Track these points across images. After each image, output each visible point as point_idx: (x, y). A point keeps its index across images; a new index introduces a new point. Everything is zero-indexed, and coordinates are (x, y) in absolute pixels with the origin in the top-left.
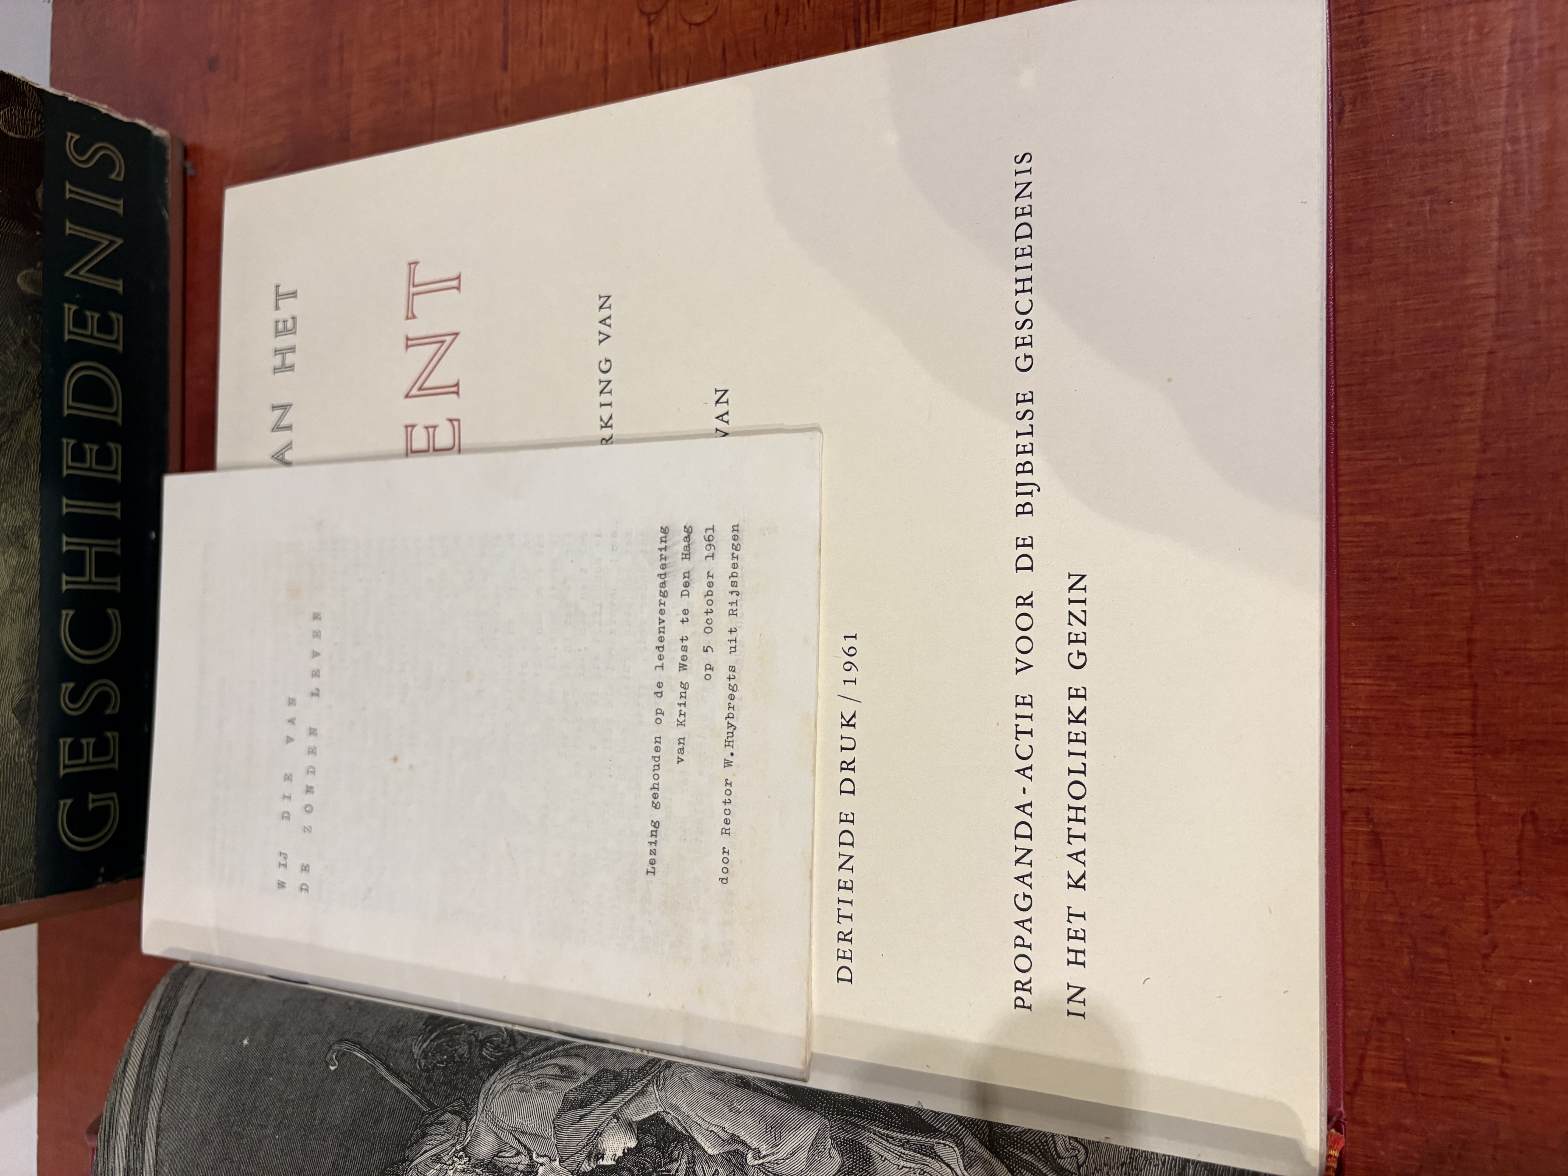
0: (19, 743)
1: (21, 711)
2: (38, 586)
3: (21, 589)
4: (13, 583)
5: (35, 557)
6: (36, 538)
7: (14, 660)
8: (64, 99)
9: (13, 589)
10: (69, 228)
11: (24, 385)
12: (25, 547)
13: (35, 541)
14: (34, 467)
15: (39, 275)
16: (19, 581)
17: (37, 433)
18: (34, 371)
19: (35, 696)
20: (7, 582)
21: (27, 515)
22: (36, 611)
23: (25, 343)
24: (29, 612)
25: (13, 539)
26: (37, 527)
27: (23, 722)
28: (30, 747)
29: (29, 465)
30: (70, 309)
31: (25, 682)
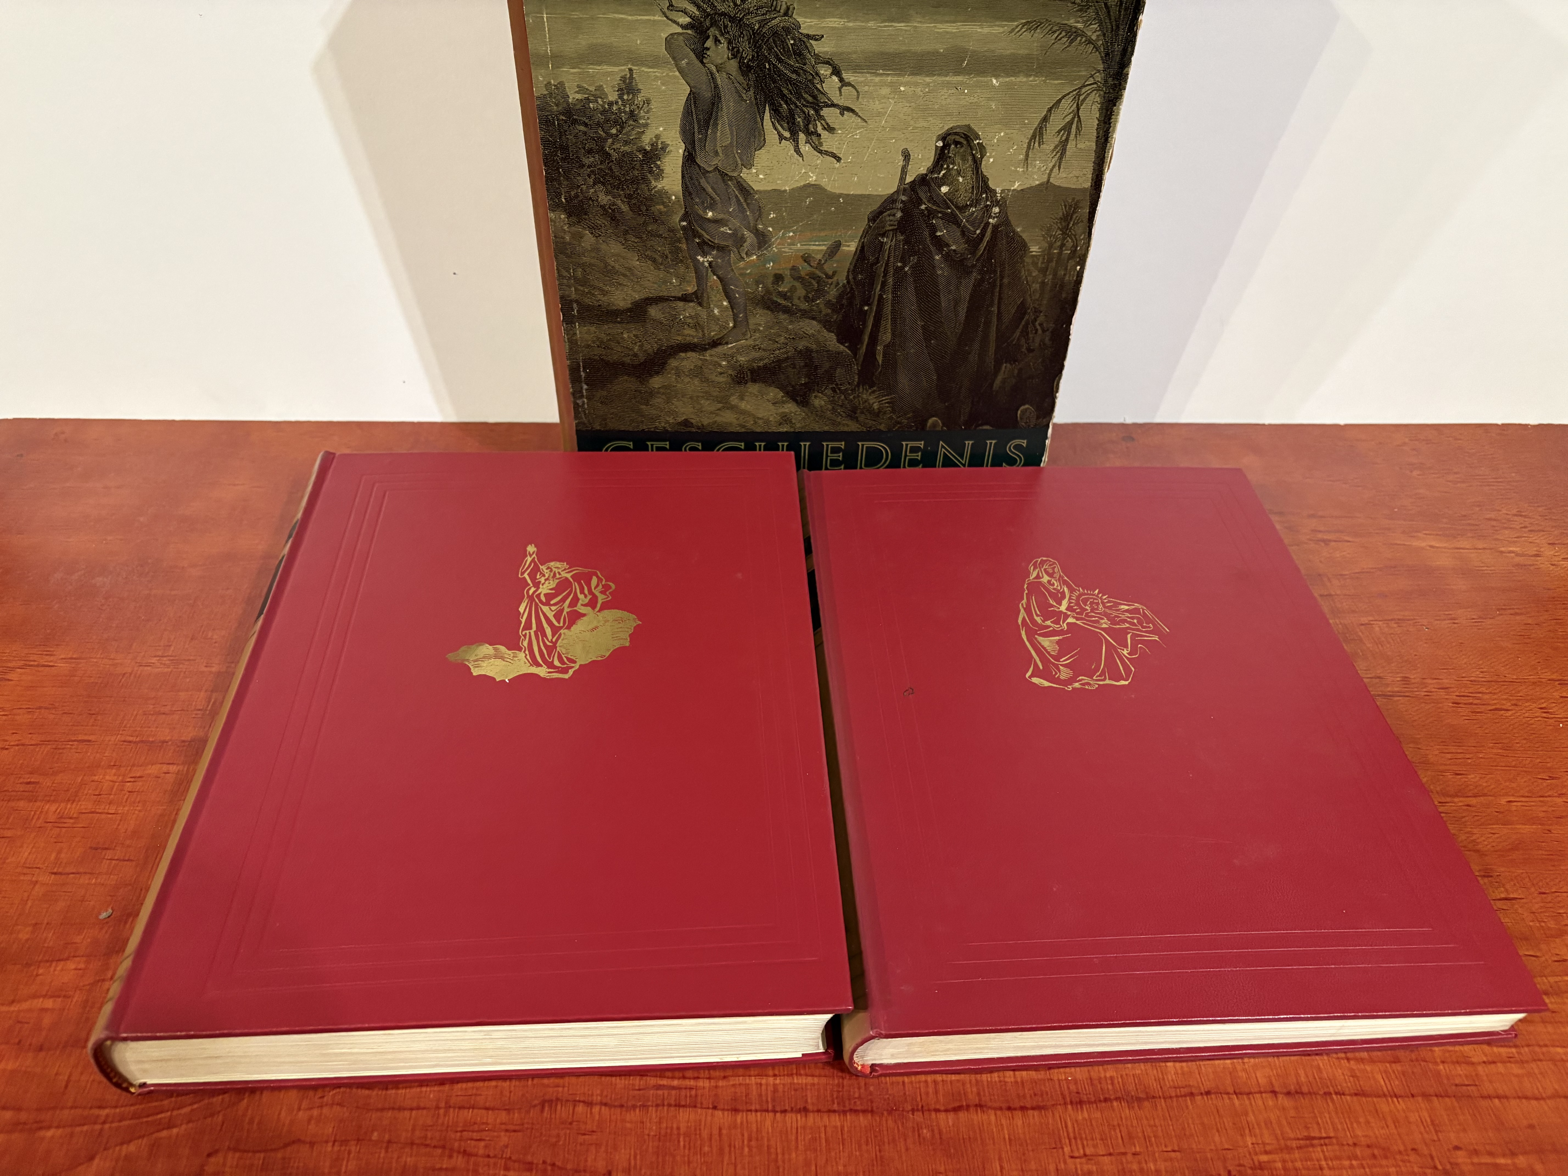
0: (667, 422)
1: (686, 423)
2: (758, 430)
3: (755, 423)
4: (758, 418)
5: (774, 429)
6: (785, 430)
7: (715, 419)
8: (1046, 438)
9: (756, 419)
10: (969, 443)
11: (874, 423)
12: (780, 425)
13: (785, 429)
14: (826, 428)
15: (939, 429)
16: (760, 422)
17: (846, 429)
18: (882, 427)
19: (694, 430)
20: (760, 416)
21: (798, 425)
22: (743, 430)
23: (899, 423)
24: (744, 426)
25: (785, 418)
26: (792, 430)
27: (680, 424)
28: (665, 428)
29: (827, 425)
30: (921, 444)
31: (702, 425)
